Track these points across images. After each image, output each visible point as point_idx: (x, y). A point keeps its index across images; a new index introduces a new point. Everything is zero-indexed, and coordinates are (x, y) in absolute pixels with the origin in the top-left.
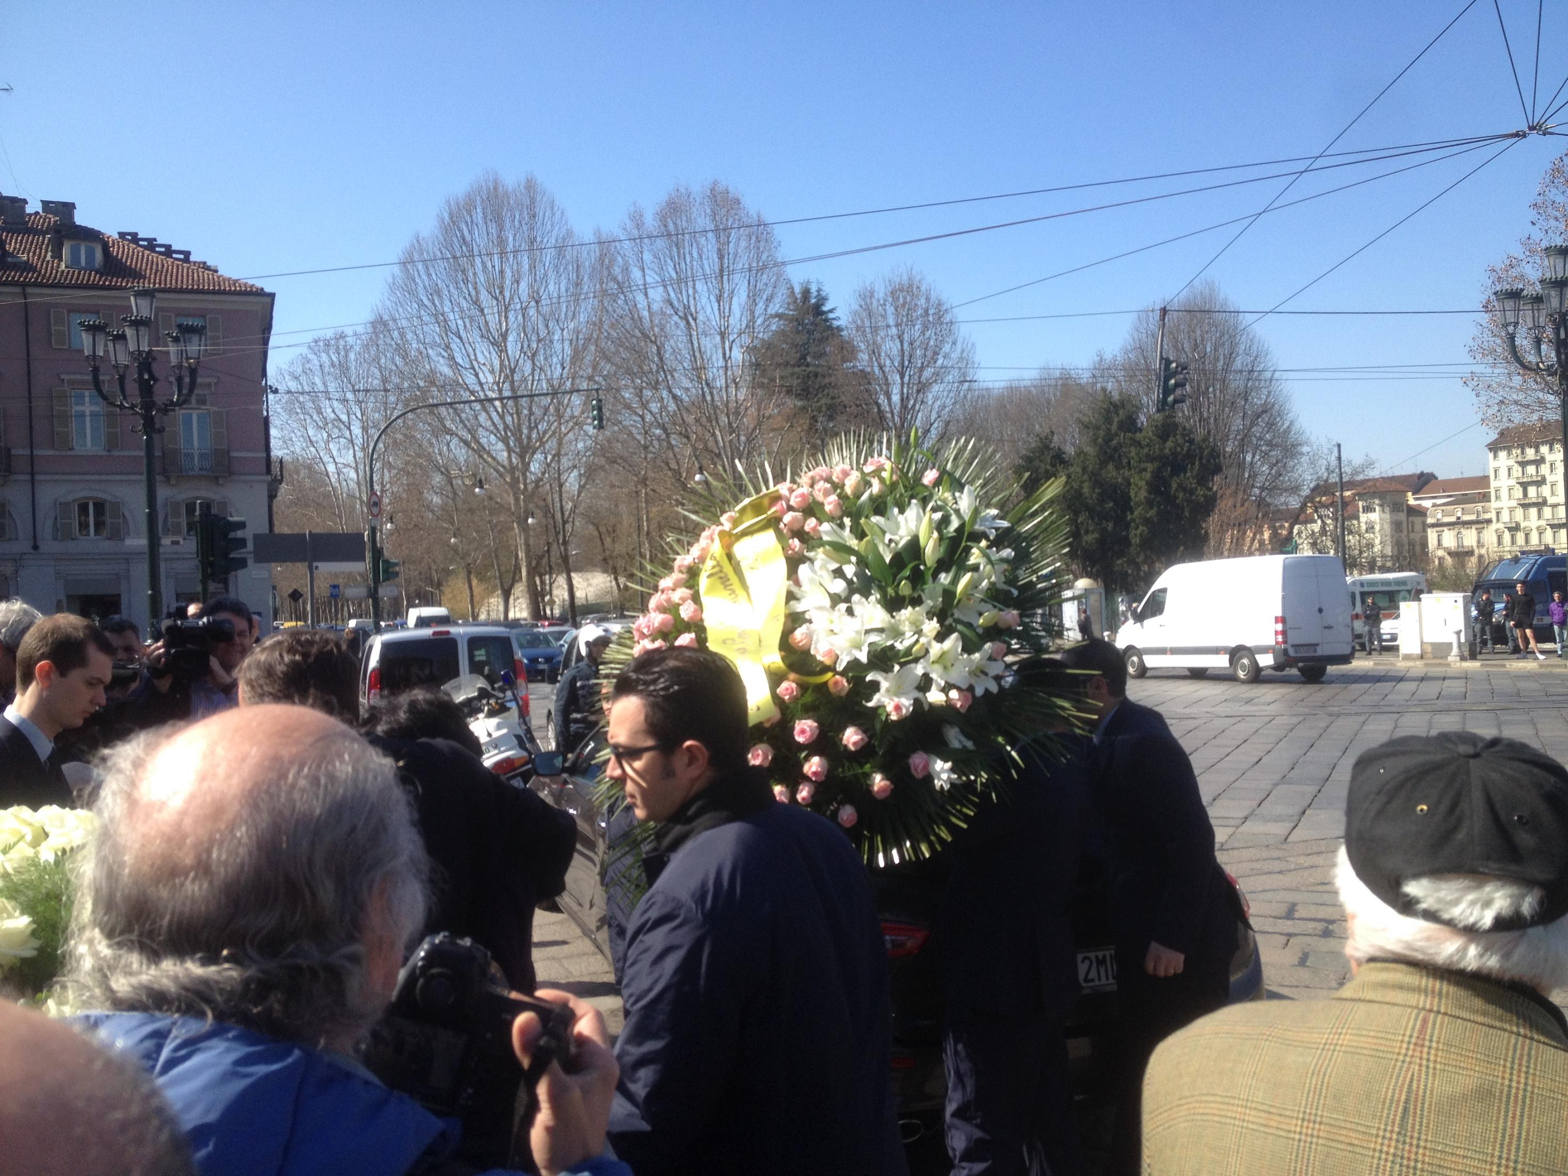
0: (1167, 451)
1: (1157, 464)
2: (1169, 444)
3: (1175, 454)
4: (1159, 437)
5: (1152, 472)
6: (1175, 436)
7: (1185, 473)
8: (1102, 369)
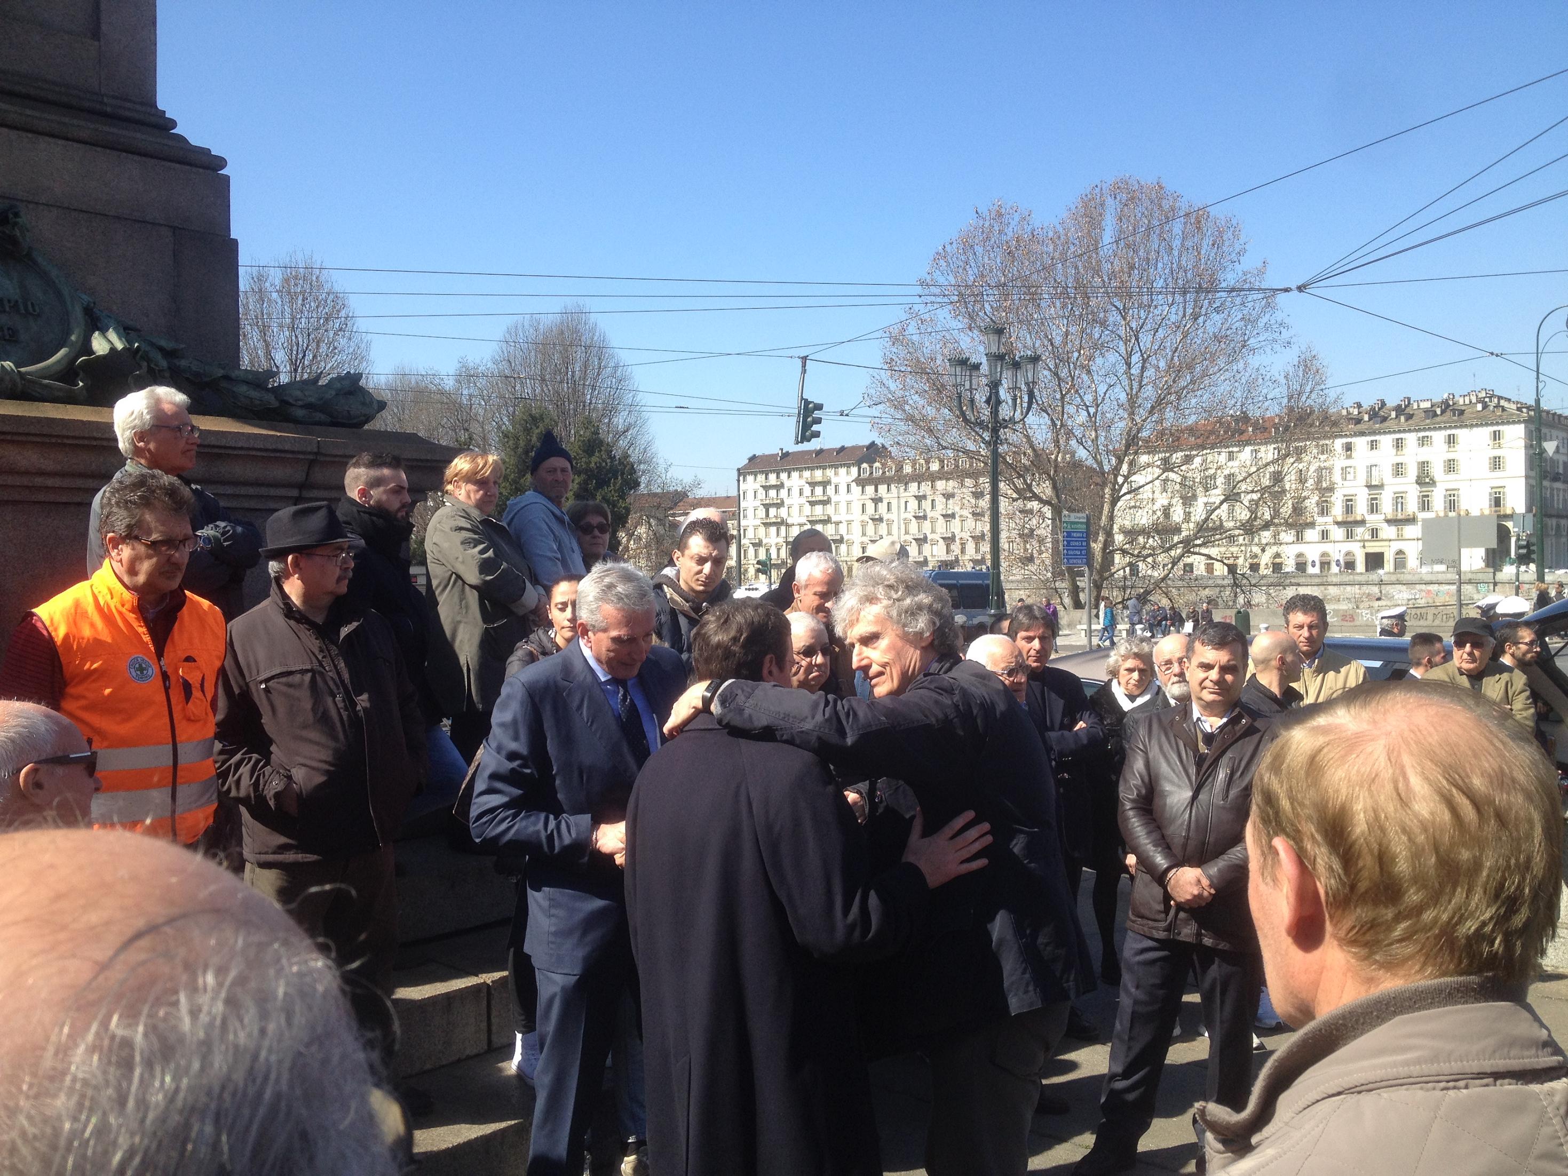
0: (593, 465)
1: (583, 476)
2: (594, 459)
3: (599, 468)
4: (584, 451)
5: (579, 484)
6: (600, 451)
7: (608, 486)
8: (467, 375)
